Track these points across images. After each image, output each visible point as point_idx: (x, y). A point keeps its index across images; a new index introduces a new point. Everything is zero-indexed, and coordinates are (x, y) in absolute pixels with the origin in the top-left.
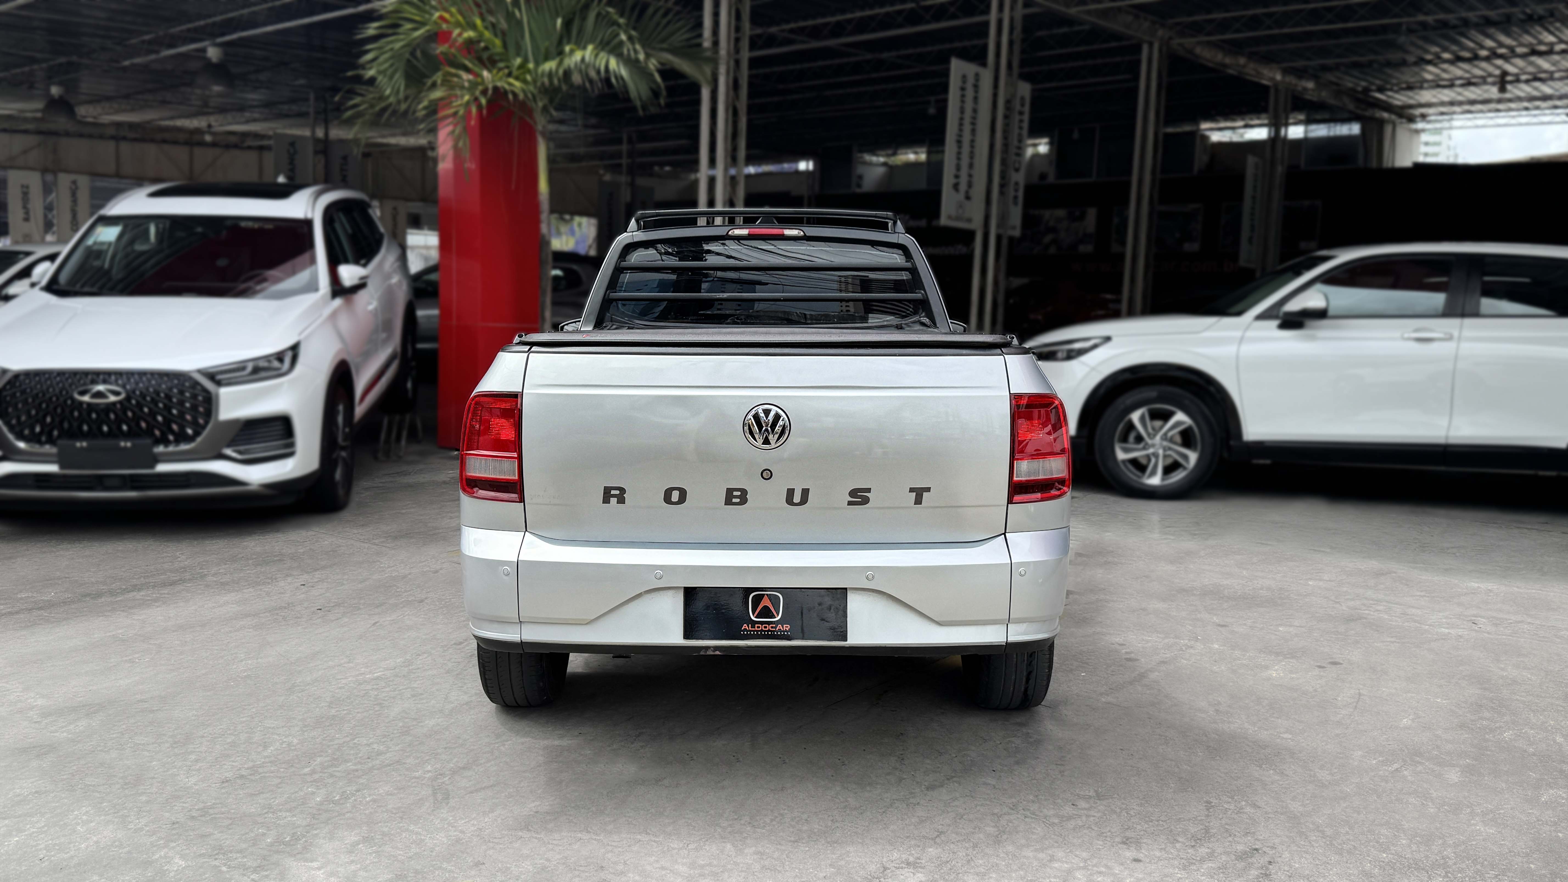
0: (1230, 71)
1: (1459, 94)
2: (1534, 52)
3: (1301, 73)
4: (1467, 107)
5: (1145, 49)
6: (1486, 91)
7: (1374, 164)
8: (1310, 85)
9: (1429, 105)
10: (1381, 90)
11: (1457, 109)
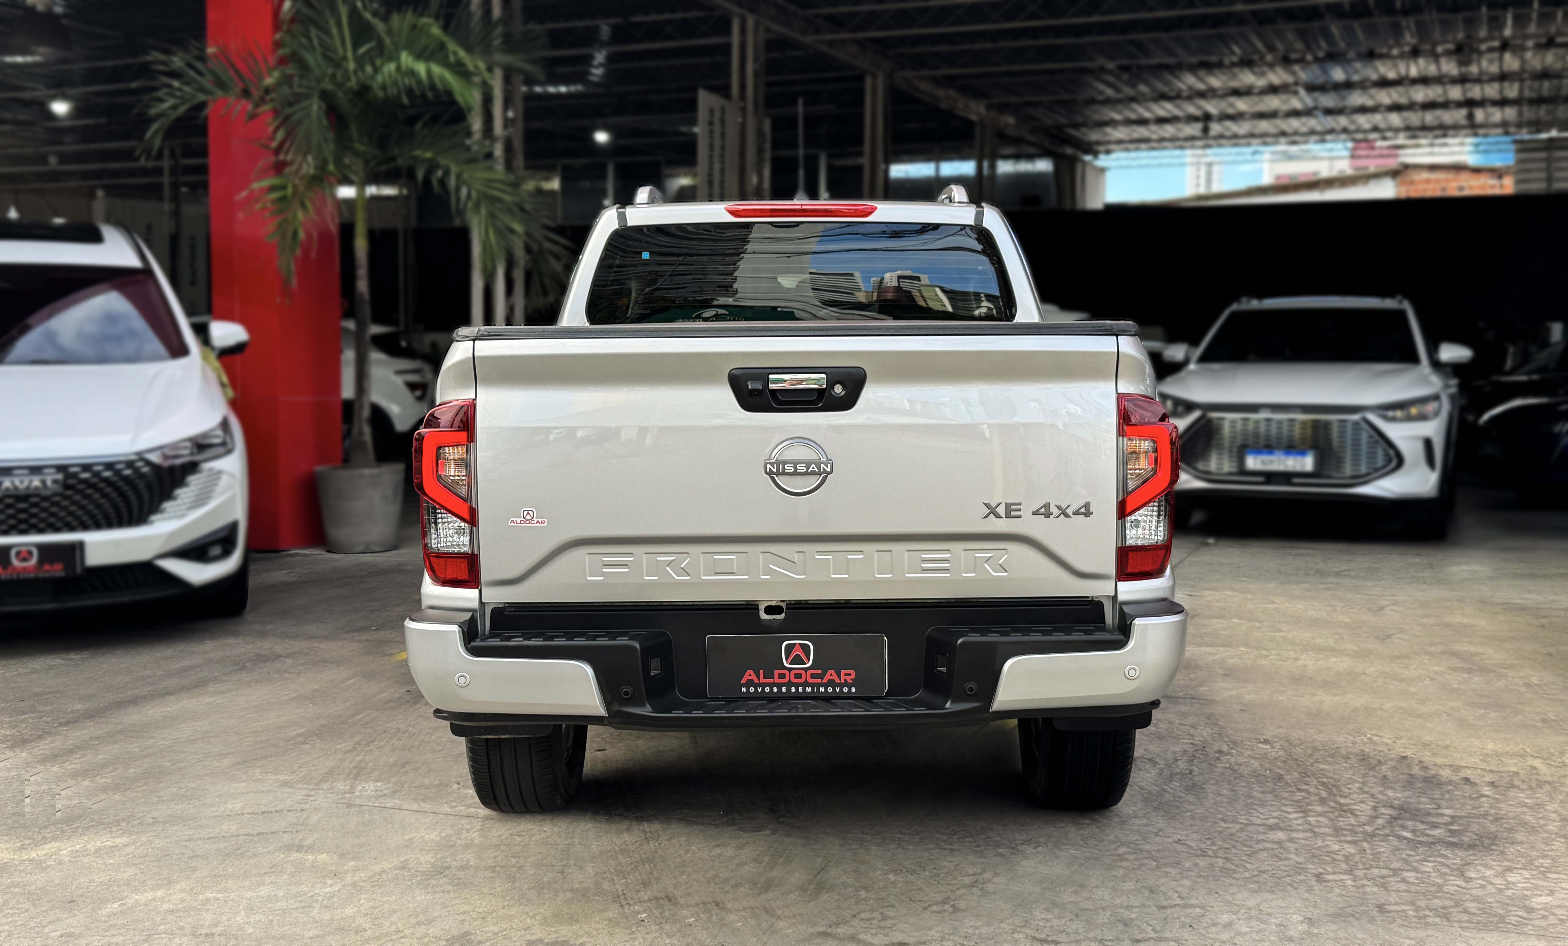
0: (943, 105)
1: (1153, 132)
2: (1237, 93)
3: (1003, 108)
4: (1155, 145)
5: (868, 82)
6: (1179, 130)
7: (1068, 206)
8: (1011, 120)
9: (1120, 142)
10: (1076, 126)
11: (1143, 146)
